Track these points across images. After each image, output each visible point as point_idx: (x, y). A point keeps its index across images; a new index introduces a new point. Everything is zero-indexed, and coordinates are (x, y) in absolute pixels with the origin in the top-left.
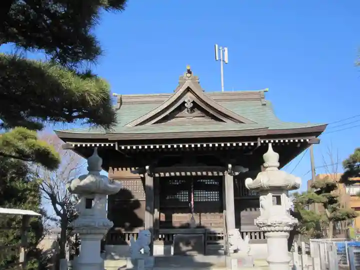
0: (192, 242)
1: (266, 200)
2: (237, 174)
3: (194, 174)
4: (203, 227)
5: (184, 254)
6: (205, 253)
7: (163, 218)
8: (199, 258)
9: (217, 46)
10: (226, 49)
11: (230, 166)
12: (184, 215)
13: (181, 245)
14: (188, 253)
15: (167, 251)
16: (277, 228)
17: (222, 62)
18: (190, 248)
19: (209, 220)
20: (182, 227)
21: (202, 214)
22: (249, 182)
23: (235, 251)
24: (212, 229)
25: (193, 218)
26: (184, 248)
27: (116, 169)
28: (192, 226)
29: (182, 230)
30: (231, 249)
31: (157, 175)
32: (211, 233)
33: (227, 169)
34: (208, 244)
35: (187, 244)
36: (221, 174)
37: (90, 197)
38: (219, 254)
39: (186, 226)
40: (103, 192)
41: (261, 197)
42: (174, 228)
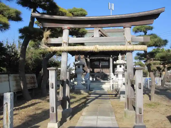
0: (100, 77)
1: (118, 66)
2: (113, 58)
3: (101, 58)
4: (103, 73)
5: (98, 80)
6: (104, 80)
7: (91, 70)
8: (102, 81)
9: (109, 3)
10: (113, 4)
11: (111, 56)
12: (98, 69)
13: (97, 78)
14: (99, 80)
15: (93, 79)
16: (120, 73)
17: (111, 10)
18: (100, 78)
19: (105, 71)
20: (97, 73)
21: (103, 69)
22: (115, 62)
23: (112, 79)
24: (106, 73)
25: (101, 70)
26: (98, 79)
27: (77, 55)
28: (100, 72)
29: (97, 74)
30: (111, 78)
31: (91, 58)
32: (106, 74)
33: (111, 57)
34: (105, 77)
35: (99, 77)
36: (109, 58)
37: (79, 65)
38: (108, 80)
39: (99, 72)
40: (81, 64)
41: (117, 66)
42: (95, 73)
